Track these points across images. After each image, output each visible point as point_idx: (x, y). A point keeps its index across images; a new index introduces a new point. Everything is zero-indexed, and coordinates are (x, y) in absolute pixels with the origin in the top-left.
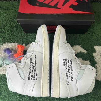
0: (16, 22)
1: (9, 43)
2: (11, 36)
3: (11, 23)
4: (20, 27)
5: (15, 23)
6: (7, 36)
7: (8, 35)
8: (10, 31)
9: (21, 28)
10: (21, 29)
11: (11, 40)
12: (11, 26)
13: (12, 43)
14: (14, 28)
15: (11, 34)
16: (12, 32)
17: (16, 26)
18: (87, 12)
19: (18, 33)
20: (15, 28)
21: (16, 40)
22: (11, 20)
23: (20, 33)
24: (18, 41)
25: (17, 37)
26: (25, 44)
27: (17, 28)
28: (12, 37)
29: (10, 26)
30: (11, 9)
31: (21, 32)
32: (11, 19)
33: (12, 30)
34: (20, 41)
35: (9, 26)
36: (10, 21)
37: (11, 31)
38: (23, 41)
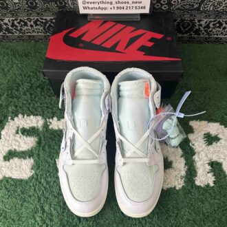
0: (42, 78)
1: (25, 116)
2: (30, 104)
3: (31, 81)
4: (49, 87)
5: (38, 80)
6: (23, 104)
7: (25, 102)
8: (28, 94)
9: (51, 88)
10: (50, 90)
11: (29, 110)
12: (32, 85)
13: (32, 117)
14: (36, 88)
15: (31, 100)
16: (33, 96)
17: (40, 85)
18: (169, 57)
19: (45, 98)
20: (39, 89)
21: (40, 110)
22: (32, 74)
23: (48, 98)
24: (43, 112)
25: (41, 104)
26: (57, 117)
27: (42, 89)
28: (32, 105)
29: (30, 85)
30: (32, 55)
31: (49, 96)
32: (33, 72)
33: (32, 92)
34: (48, 112)
35: (27, 85)
36: (29, 76)
37: (31, 94)
38: (52, 113)
